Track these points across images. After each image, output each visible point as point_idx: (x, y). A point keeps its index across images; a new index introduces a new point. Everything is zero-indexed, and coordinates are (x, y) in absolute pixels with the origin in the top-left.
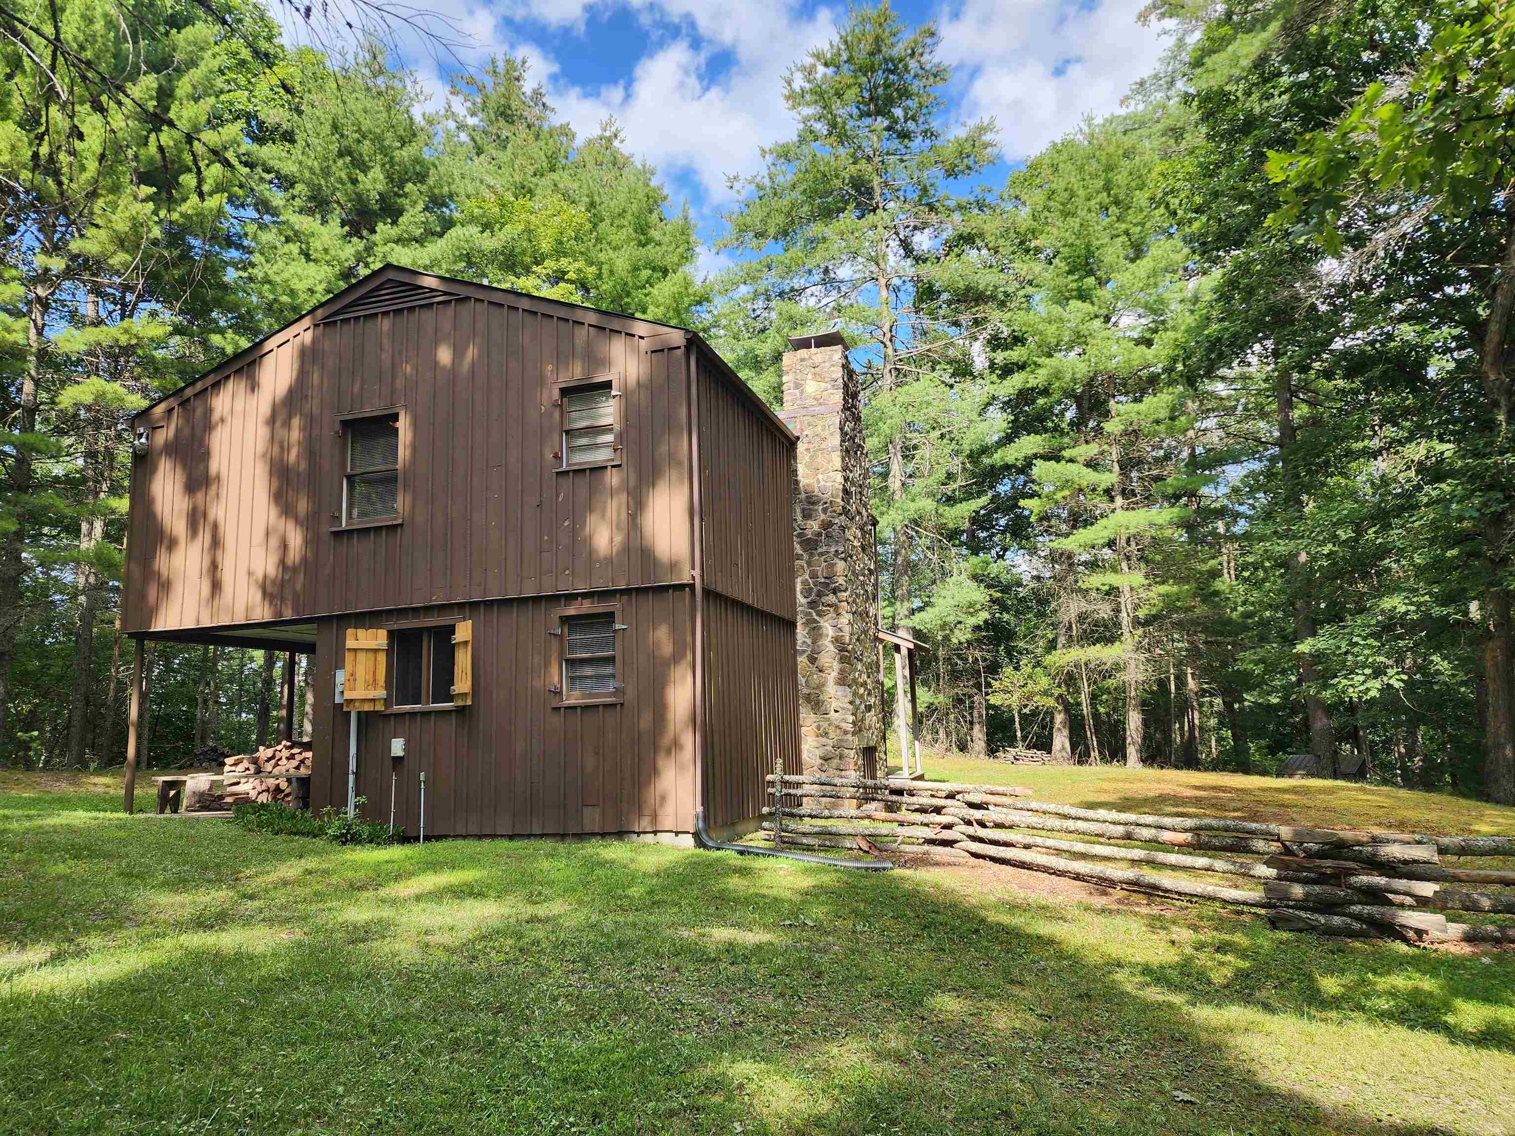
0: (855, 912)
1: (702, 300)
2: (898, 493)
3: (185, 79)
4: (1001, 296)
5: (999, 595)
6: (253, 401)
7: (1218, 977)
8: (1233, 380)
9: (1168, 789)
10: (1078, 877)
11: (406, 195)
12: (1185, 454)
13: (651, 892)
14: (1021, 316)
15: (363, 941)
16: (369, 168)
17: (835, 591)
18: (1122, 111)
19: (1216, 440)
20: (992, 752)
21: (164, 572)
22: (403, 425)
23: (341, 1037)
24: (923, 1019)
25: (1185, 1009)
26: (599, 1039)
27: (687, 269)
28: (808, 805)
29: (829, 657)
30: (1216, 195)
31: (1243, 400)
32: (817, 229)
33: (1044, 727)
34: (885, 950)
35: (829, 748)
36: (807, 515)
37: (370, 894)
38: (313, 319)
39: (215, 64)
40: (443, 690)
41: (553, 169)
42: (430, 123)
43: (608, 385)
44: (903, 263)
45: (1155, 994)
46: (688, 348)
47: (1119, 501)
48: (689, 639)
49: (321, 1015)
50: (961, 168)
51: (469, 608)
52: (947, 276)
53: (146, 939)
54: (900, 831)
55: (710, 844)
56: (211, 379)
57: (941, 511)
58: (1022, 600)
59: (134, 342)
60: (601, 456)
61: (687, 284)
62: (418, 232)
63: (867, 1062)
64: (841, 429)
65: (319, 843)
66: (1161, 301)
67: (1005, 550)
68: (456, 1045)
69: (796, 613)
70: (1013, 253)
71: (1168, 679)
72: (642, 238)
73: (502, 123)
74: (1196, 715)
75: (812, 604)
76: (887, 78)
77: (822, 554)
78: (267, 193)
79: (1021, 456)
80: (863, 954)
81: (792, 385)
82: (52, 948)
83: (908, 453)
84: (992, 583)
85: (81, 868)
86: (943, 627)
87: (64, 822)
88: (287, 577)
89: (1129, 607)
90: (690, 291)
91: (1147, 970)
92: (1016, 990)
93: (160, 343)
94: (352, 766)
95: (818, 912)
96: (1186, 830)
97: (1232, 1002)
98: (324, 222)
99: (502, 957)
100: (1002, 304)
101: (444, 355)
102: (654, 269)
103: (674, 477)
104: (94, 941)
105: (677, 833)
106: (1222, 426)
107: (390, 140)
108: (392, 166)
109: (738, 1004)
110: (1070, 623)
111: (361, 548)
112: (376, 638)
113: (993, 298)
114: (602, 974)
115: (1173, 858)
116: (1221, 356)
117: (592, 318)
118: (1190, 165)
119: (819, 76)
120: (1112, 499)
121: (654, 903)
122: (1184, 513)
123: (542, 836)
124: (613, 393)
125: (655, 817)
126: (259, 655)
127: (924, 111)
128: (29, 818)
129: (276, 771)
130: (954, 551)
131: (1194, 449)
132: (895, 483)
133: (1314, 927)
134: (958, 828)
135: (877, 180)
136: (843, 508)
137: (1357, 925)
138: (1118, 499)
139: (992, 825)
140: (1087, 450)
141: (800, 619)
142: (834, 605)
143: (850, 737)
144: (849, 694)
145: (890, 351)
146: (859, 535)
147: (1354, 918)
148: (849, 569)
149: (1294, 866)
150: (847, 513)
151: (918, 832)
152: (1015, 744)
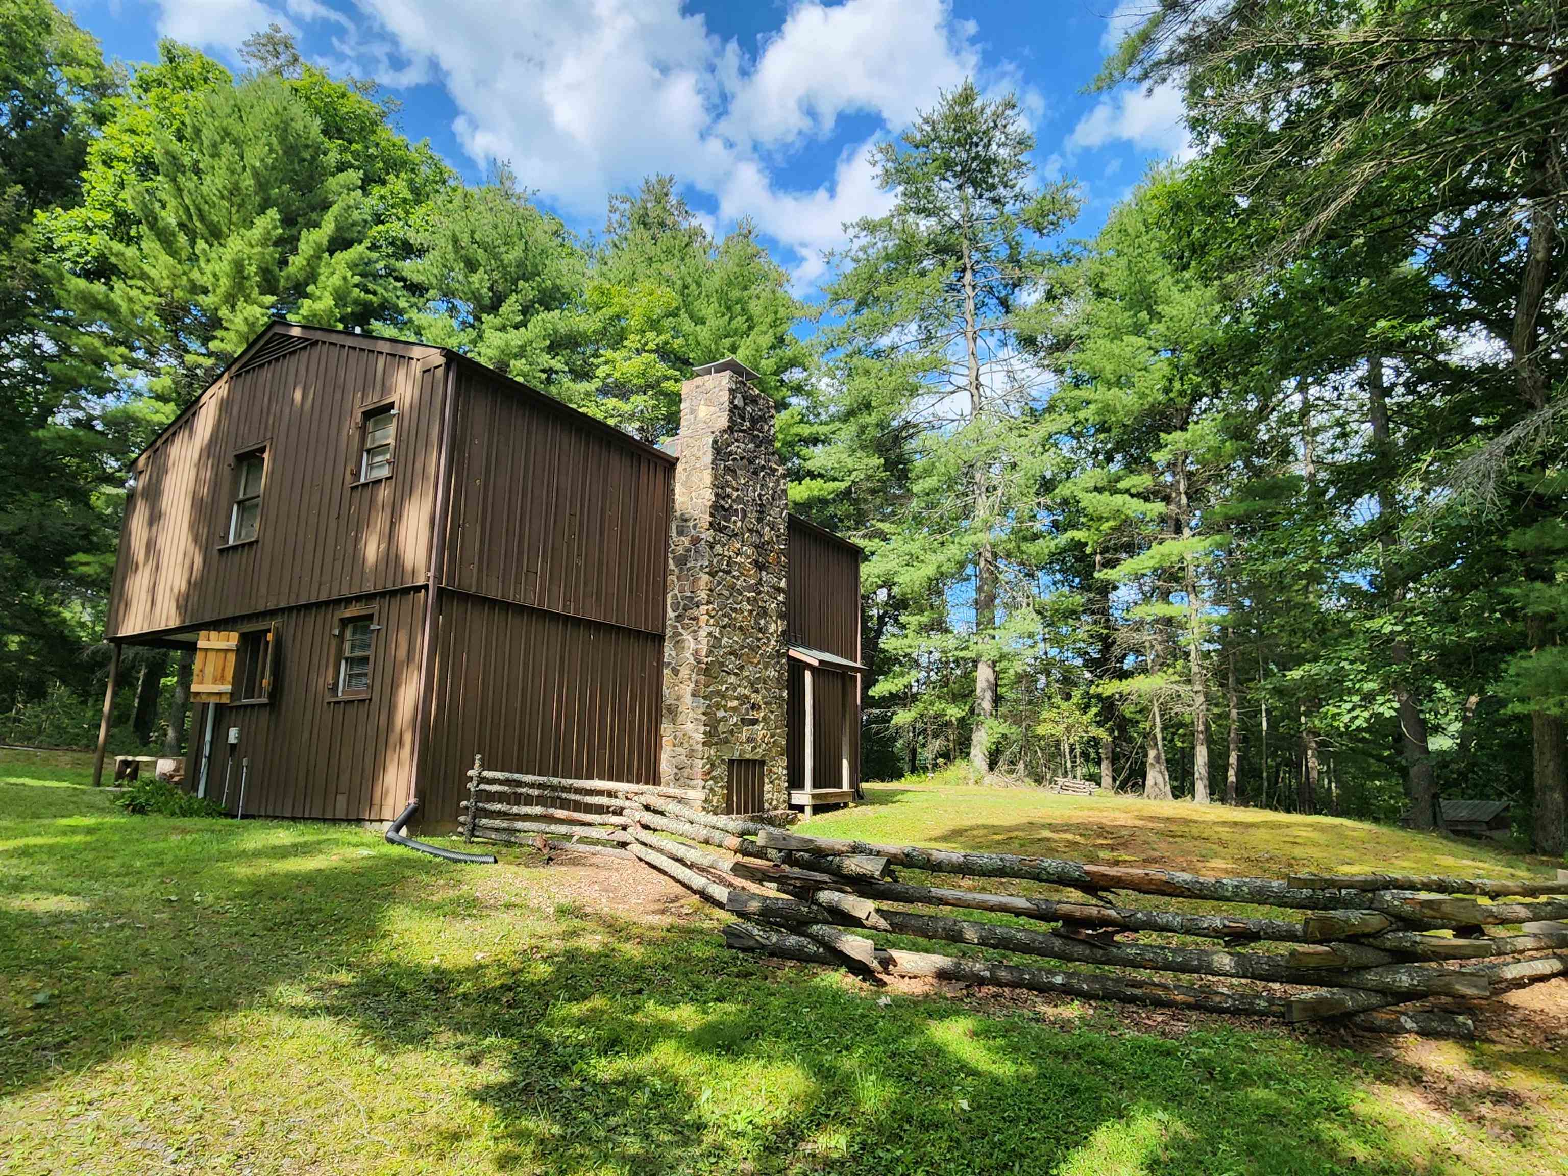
6: (190, 447)
17: (698, 605)
22: (267, 456)
29: (688, 669)
35: (683, 758)
36: (680, 532)
38: (230, 373)
43: (392, 406)
46: (448, 366)
51: (287, 613)
54: (577, 829)
69: (665, 627)
75: (679, 618)
77: (689, 569)
81: (688, 411)
88: (190, 591)
94: (207, 751)
101: (298, 393)
103: (424, 488)
111: (236, 561)
112: (229, 640)
120: (1179, 531)
123: (308, 819)
124: (394, 412)
125: (380, 807)
133: (763, 947)
134: (630, 830)
135: (966, 243)
136: (711, 524)
137: (812, 948)
138: (1186, 532)
139: (646, 827)
140: (1143, 481)
141: (669, 632)
142: (695, 619)
143: (700, 747)
144: (702, 703)
145: (976, 398)
146: (749, 552)
147: (815, 939)
148: (719, 583)
149: (759, 876)
150: (721, 529)
151: (593, 833)
152: (1065, 775)
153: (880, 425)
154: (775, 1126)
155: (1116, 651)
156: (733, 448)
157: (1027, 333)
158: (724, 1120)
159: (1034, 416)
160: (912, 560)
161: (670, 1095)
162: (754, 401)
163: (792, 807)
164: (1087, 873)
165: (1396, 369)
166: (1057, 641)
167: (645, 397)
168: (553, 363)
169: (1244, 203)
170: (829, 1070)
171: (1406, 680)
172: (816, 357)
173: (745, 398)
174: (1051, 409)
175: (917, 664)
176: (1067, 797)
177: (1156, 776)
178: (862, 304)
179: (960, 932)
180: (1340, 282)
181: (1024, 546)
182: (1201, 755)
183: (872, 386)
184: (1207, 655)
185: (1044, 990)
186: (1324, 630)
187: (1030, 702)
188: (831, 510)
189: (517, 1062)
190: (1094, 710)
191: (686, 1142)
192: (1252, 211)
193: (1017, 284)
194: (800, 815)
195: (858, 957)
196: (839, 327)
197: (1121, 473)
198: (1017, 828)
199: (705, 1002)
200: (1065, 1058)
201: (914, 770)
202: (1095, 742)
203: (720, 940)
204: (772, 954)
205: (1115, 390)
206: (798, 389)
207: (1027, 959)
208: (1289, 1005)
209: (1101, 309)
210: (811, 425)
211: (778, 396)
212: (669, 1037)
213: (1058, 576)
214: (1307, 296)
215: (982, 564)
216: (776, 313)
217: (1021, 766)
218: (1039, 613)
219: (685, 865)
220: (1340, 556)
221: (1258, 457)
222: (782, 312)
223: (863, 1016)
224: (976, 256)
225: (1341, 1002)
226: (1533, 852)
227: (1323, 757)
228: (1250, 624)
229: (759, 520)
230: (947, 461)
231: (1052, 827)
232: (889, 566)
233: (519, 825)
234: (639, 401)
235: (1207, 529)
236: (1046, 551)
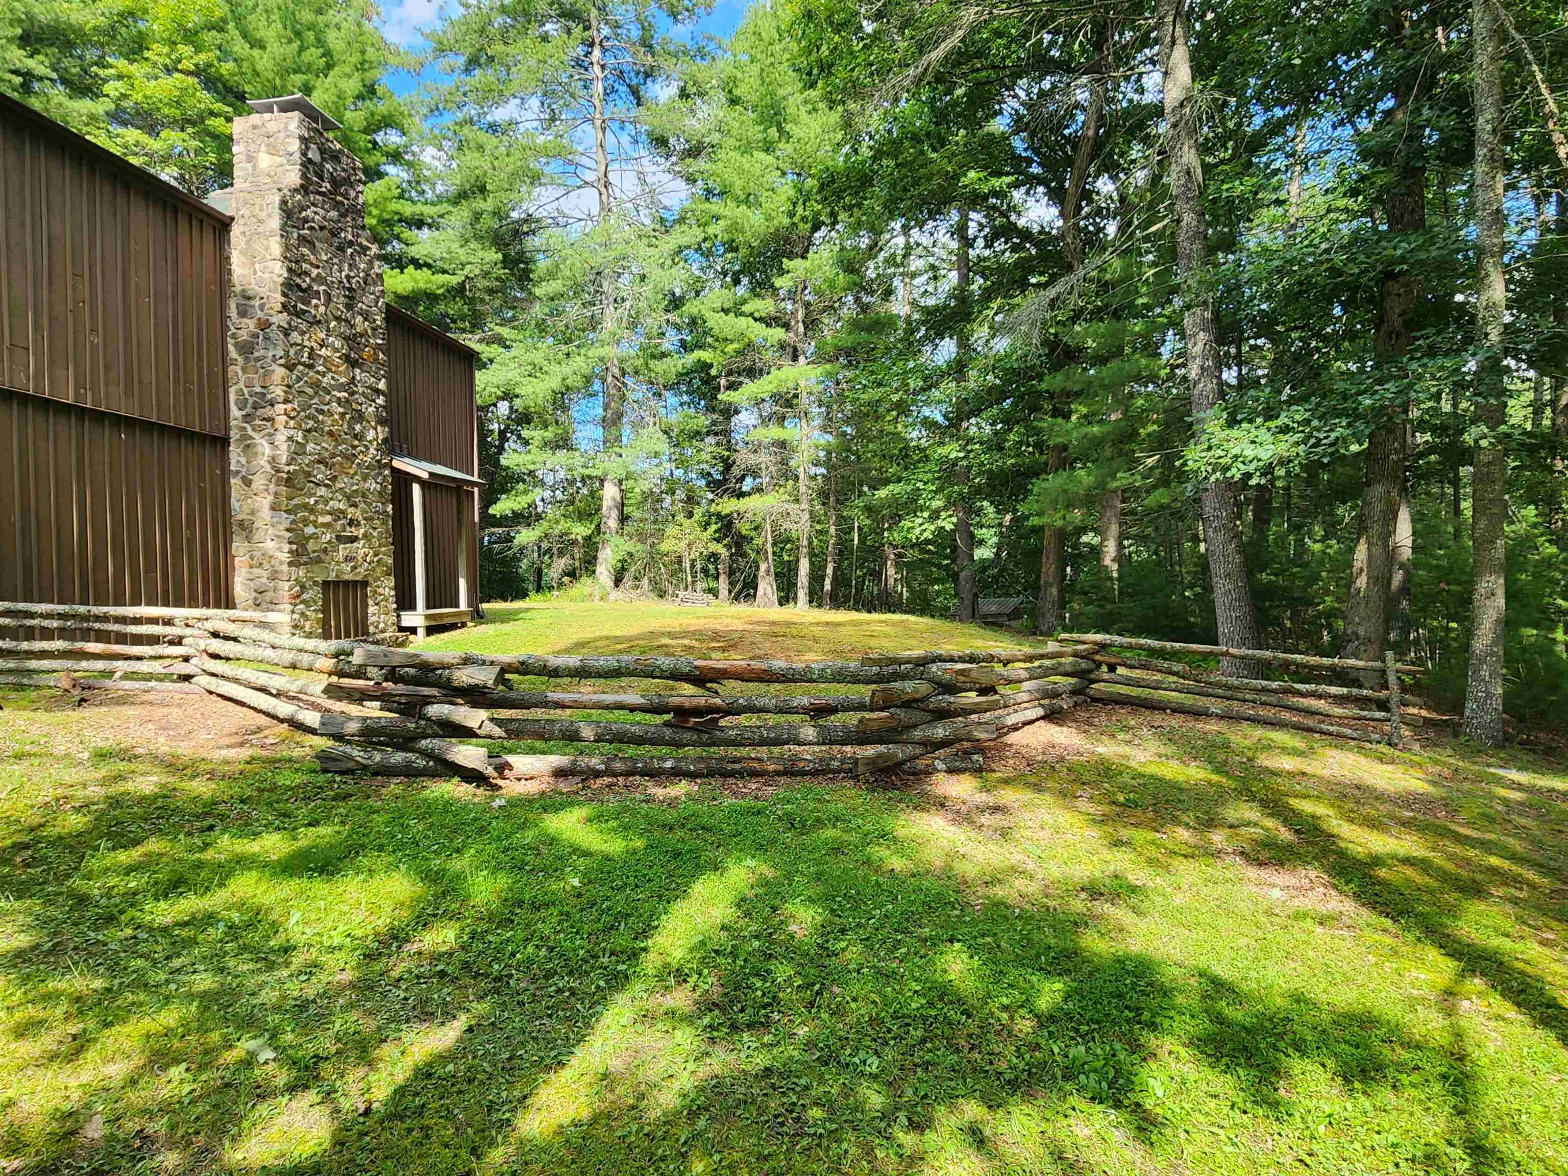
17: (272, 403)
29: (264, 478)
35: (264, 580)
36: (242, 312)
54: (121, 665)
64: (288, 212)
69: (229, 428)
75: (248, 418)
77: (257, 359)
81: (243, 157)
120: (796, 359)
133: (365, 767)
134: (193, 661)
135: (594, 12)
136: (284, 306)
137: (421, 763)
138: (802, 359)
139: (215, 656)
140: (765, 306)
141: (234, 435)
142: (270, 419)
143: (285, 568)
144: (285, 520)
145: (604, 197)
146: (338, 344)
147: (424, 753)
148: (299, 379)
149: (358, 695)
150: (299, 314)
151: (144, 667)
152: (686, 589)
153: (496, 213)
154: (377, 934)
155: (736, 471)
156: (309, 213)
157: (658, 132)
158: (318, 938)
159: (664, 225)
160: (537, 370)
161: (250, 925)
162: (335, 157)
163: (402, 629)
164: (696, 668)
165: (980, 224)
166: (681, 463)
167: (183, 135)
168: (31, 63)
169: (869, 27)
170: (437, 873)
171: (963, 499)
172: (417, 120)
173: (322, 151)
174: (682, 220)
175: (542, 483)
176: (688, 607)
177: (766, 587)
178: (473, 63)
179: (577, 732)
180: (943, 129)
181: (652, 363)
182: (804, 567)
183: (487, 166)
184: (814, 478)
185: (654, 774)
186: (907, 456)
187: (656, 522)
188: (441, 307)
189: (42, 923)
190: (714, 527)
191: (271, 966)
192: (876, 36)
193: (649, 74)
194: (412, 637)
195: (471, 766)
196: (446, 85)
197: (746, 296)
198: (639, 637)
199: (294, 829)
200: (671, 829)
201: (539, 589)
202: (714, 557)
203: (313, 766)
204: (375, 774)
205: (743, 207)
206: (396, 157)
207: (642, 750)
208: (856, 762)
209: (732, 117)
210: (414, 202)
211: (371, 160)
212: (250, 869)
213: (685, 398)
214: (915, 138)
215: (609, 379)
216: (363, 52)
217: (645, 581)
218: (666, 432)
219: (271, 694)
220: (923, 390)
221: (867, 294)
222: (371, 54)
223: (475, 819)
224: (606, 31)
225: (895, 755)
226: (1035, 634)
227: (898, 566)
228: (849, 450)
229: (349, 307)
230: (573, 264)
231: (672, 635)
232: (510, 375)
233: (34, 664)
234: (172, 138)
235: (821, 357)
236: (673, 370)
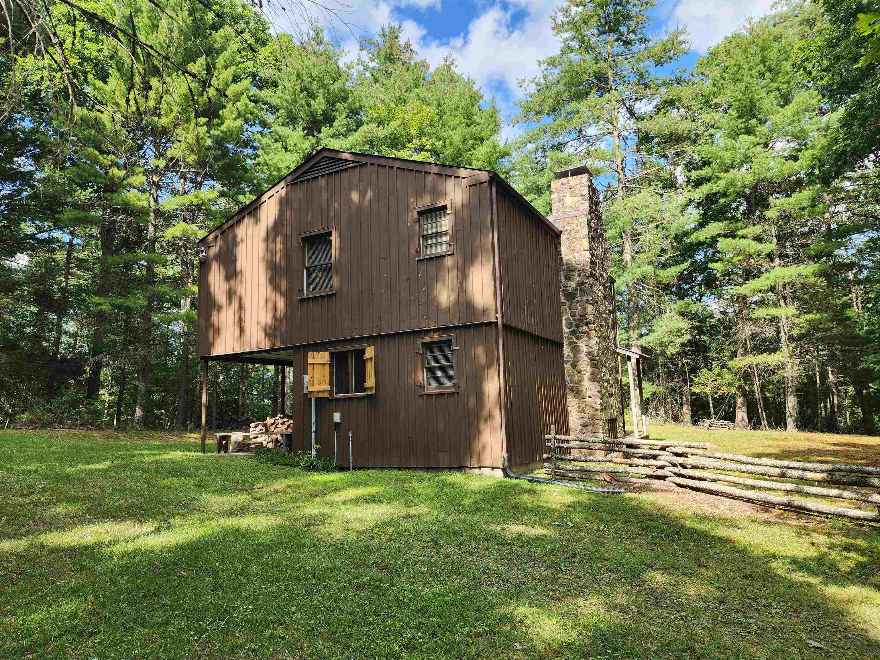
0: (600, 519)
1: (505, 154)
2: (630, 263)
3: (221, 58)
4: (693, 137)
5: (697, 324)
6: (256, 229)
7: (844, 567)
8: (857, 179)
9: (813, 445)
10: (749, 500)
11: (336, 110)
12: (823, 229)
13: (475, 502)
14: (707, 148)
15: (313, 525)
16: (317, 97)
17: (587, 324)
18: (773, 12)
19: (845, 219)
20: (695, 422)
21: (216, 324)
22: (335, 238)
23: (297, 579)
24: (639, 586)
25: (819, 587)
26: (438, 587)
27: (496, 137)
28: (574, 454)
29: (584, 364)
30: (838, 58)
31: (864, 192)
32: (573, 106)
33: (730, 407)
34: (617, 542)
35: (586, 419)
36: (568, 278)
37: (319, 499)
38: (286, 182)
39: (235, 48)
40: (360, 385)
41: (417, 87)
42: (348, 68)
43: (445, 207)
44: (628, 122)
45: (799, 577)
46: (491, 182)
47: (777, 261)
48: (495, 353)
49: (286, 566)
50: (665, 59)
51: (372, 339)
52: (657, 127)
53: (202, 521)
54: (630, 469)
55: (512, 475)
56: (236, 219)
57: (657, 273)
58: (712, 327)
59: (200, 202)
60: (443, 249)
61: (495, 146)
62: (343, 130)
63: (602, 611)
64: (588, 225)
65: (297, 470)
66: (803, 131)
67: (701, 296)
68: (359, 587)
69: (563, 338)
70: (701, 109)
71: (815, 375)
72: (468, 121)
73: (388, 63)
74: (835, 398)
75: (573, 333)
76: (615, 9)
77: (578, 302)
78: (265, 116)
79: (709, 236)
80: (603, 544)
81: (557, 200)
82: (156, 524)
83: (635, 238)
84: (695, 317)
85: (175, 482)
86: (661, 344)
87: (170, 457)
88: (277, 324)
89: (786, 329)
90: (497, 150)
91: (794, 561)
92: (702, 571)
93: (214, 202)
94: (314, 428)
95: (577, 517)
96: (823, 472)
97: (853, 584)
98: (294, 128)
99: (388, 537)
100: (694, 142)
101: (355, 196)
102: (476, 139)
103: (484, 258)
104: (177, 521)
105: (493, 469)
106: (848, 210)
107: (328, 80)
108: (329, 95)
109: (523, 571)
110: (746, 340)
111: (315, 308)
112: (324, 357)
113: (688, 138)
114: (444, 550)
115: (813, 490)
116: (845, 163)
117: (435, 169)
118: (819, 41)
119: (573, 13)
120: (772, 261)
121: (477, 509)
122: (823, 267)
123: (416, 468)
124: (448, 212)
125: (479, 459)
126: (271, 368)
127: (640, 26)
128: (153, 455)
129: (276, 431)
130: (667, 298)
131: (829, 226)
132: (627, 257)
134: (668, 469)
136: (589, 273)
141: (566, 341)
142: (586, 333)
143: (599, 413)
144: (598, 386)
146: (602, 289)
150: (593, 276)
151: (641, 471)
152: (709, 417)
